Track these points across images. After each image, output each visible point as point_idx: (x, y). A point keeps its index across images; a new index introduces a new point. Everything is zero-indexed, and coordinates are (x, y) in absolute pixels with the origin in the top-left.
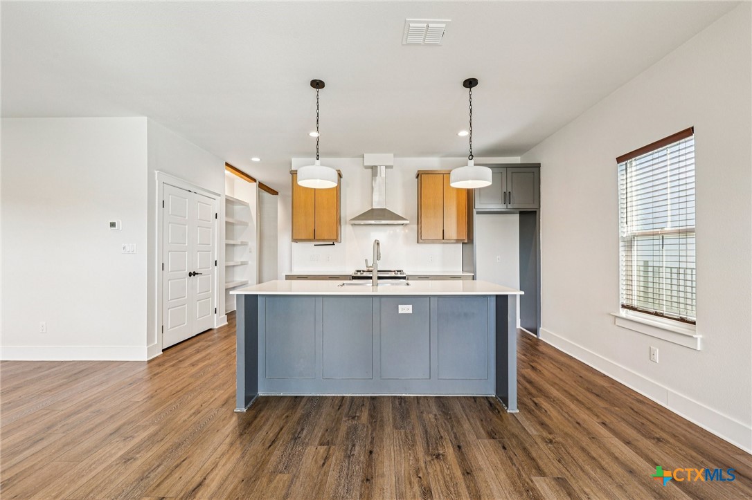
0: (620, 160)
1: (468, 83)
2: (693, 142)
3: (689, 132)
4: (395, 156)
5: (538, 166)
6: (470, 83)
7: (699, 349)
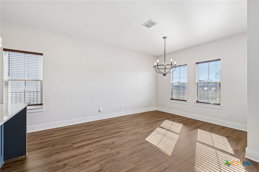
0: (5, 50)
2: (42, 57)
3: (42, 54)
7: (44, 111)
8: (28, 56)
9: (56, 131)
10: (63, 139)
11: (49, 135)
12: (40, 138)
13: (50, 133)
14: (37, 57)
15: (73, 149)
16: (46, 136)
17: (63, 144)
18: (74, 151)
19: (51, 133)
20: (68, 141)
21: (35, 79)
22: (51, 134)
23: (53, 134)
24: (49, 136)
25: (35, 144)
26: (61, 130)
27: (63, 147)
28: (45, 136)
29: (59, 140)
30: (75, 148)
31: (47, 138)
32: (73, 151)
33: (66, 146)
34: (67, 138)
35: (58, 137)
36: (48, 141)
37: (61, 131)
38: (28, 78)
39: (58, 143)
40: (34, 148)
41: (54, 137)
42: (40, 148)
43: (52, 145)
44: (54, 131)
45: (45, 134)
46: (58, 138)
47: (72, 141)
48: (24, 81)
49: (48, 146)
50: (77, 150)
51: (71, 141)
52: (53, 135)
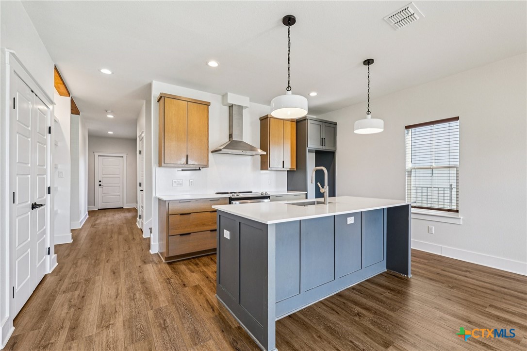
0: (407, 127)
1: (367, 62)
2: (458, 124)
3: (457, 119)
4: (251, 101)
5: (335, 124)
6: (368, 62)
7: (461, 224)
8: (437, 127)
9: (480, 270)
10: (479, 289)
11: (461, 270)
12: (443, 268)
13: (464, 269)
14: (451, 125)
15: (483, 312)
16: (455, 269)
17: (470, 295)
18: (480, 316)
19: (467, 269)
20: (487, 298)
21: (446, 164)
22: (467, 271)
23: (469, 272)
24: (460, 272)
25: (430, 272)
26: (493, 274)
27: (464, 298)
28: (453, 268)
29: (470, 286)
30: (487, 314)
31: (452, 273)
32: (477, 315)
33: (472, 300)
34: (490, 292)
35: (473, 280)
36: (451, 278)
37: (491, 275)
38: (437, 164)
39: (465, 288)
40: (424, 274)
41: (466, 277)
42: (431, 279)
43: (450, 285)
44: (476, 270)
45: (455, 266)
46: (472, 282)
47: (493, 301)
48: (431, 170)
49: (443, 283)
50: (487, 319)
51: (494, 299)
52: (468, 274)
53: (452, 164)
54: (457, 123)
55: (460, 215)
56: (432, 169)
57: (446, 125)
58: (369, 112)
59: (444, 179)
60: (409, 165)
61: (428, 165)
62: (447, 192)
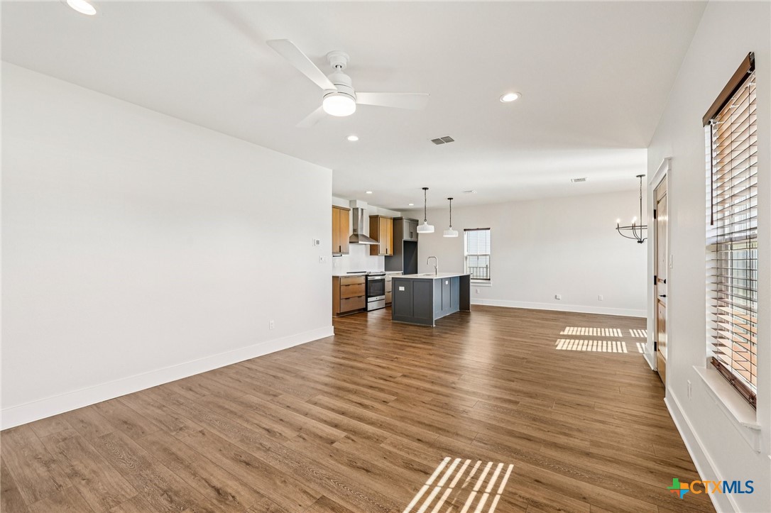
0: (465, 230)
3: (489, 229)
5: (418, 221)
7: (492, 286)
14: (486, 232)
21: (484, 254)
38: (480, 253)
53: (487, 253)
54: (489, 231)
55: (491, 281)
56: (478, 256)
57: (484, 231)
58: (451, 226)
59: (483, 262)
60: (466, 254)
61: (476, 254)
62: (485, 269)
